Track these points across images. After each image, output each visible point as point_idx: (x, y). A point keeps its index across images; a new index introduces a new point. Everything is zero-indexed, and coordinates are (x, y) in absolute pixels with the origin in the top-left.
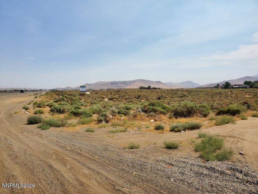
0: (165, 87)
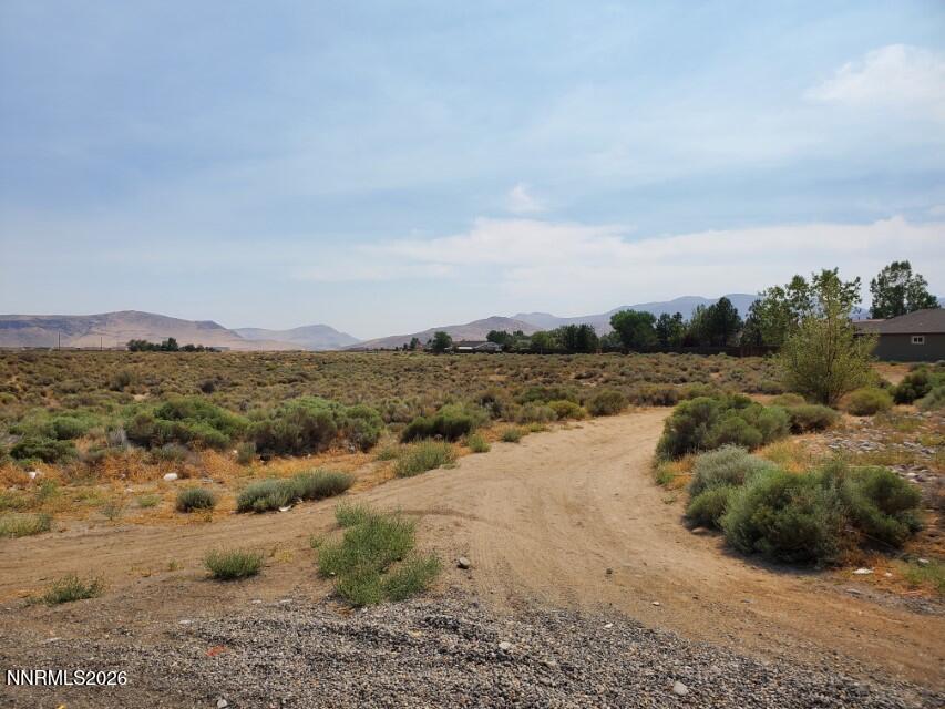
0: (234, 346)
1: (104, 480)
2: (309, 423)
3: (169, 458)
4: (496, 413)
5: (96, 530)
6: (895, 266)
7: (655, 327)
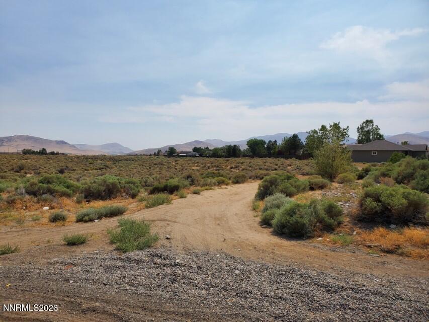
0: (74, 153)
1: (15, 210)
2: (108, 186)
3: (45, 200)
4: (193, 183)
5: (13, 229)
6: (367, 121)
7: (266, 146)
